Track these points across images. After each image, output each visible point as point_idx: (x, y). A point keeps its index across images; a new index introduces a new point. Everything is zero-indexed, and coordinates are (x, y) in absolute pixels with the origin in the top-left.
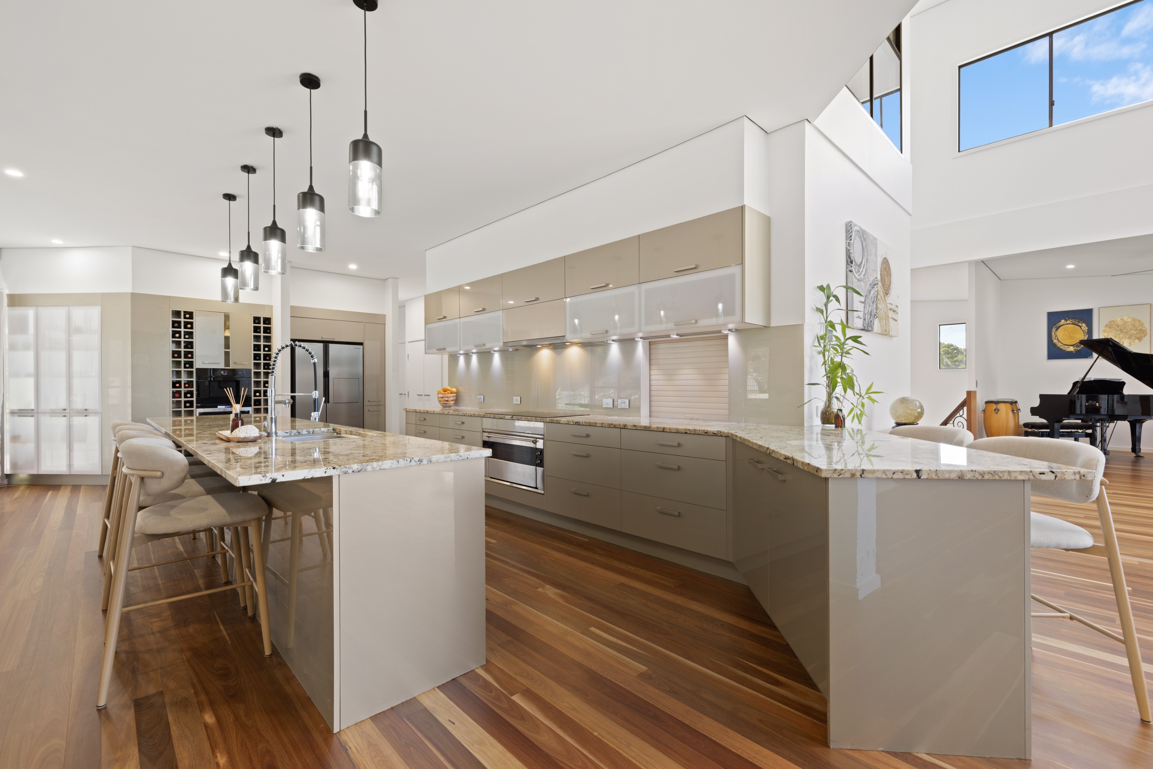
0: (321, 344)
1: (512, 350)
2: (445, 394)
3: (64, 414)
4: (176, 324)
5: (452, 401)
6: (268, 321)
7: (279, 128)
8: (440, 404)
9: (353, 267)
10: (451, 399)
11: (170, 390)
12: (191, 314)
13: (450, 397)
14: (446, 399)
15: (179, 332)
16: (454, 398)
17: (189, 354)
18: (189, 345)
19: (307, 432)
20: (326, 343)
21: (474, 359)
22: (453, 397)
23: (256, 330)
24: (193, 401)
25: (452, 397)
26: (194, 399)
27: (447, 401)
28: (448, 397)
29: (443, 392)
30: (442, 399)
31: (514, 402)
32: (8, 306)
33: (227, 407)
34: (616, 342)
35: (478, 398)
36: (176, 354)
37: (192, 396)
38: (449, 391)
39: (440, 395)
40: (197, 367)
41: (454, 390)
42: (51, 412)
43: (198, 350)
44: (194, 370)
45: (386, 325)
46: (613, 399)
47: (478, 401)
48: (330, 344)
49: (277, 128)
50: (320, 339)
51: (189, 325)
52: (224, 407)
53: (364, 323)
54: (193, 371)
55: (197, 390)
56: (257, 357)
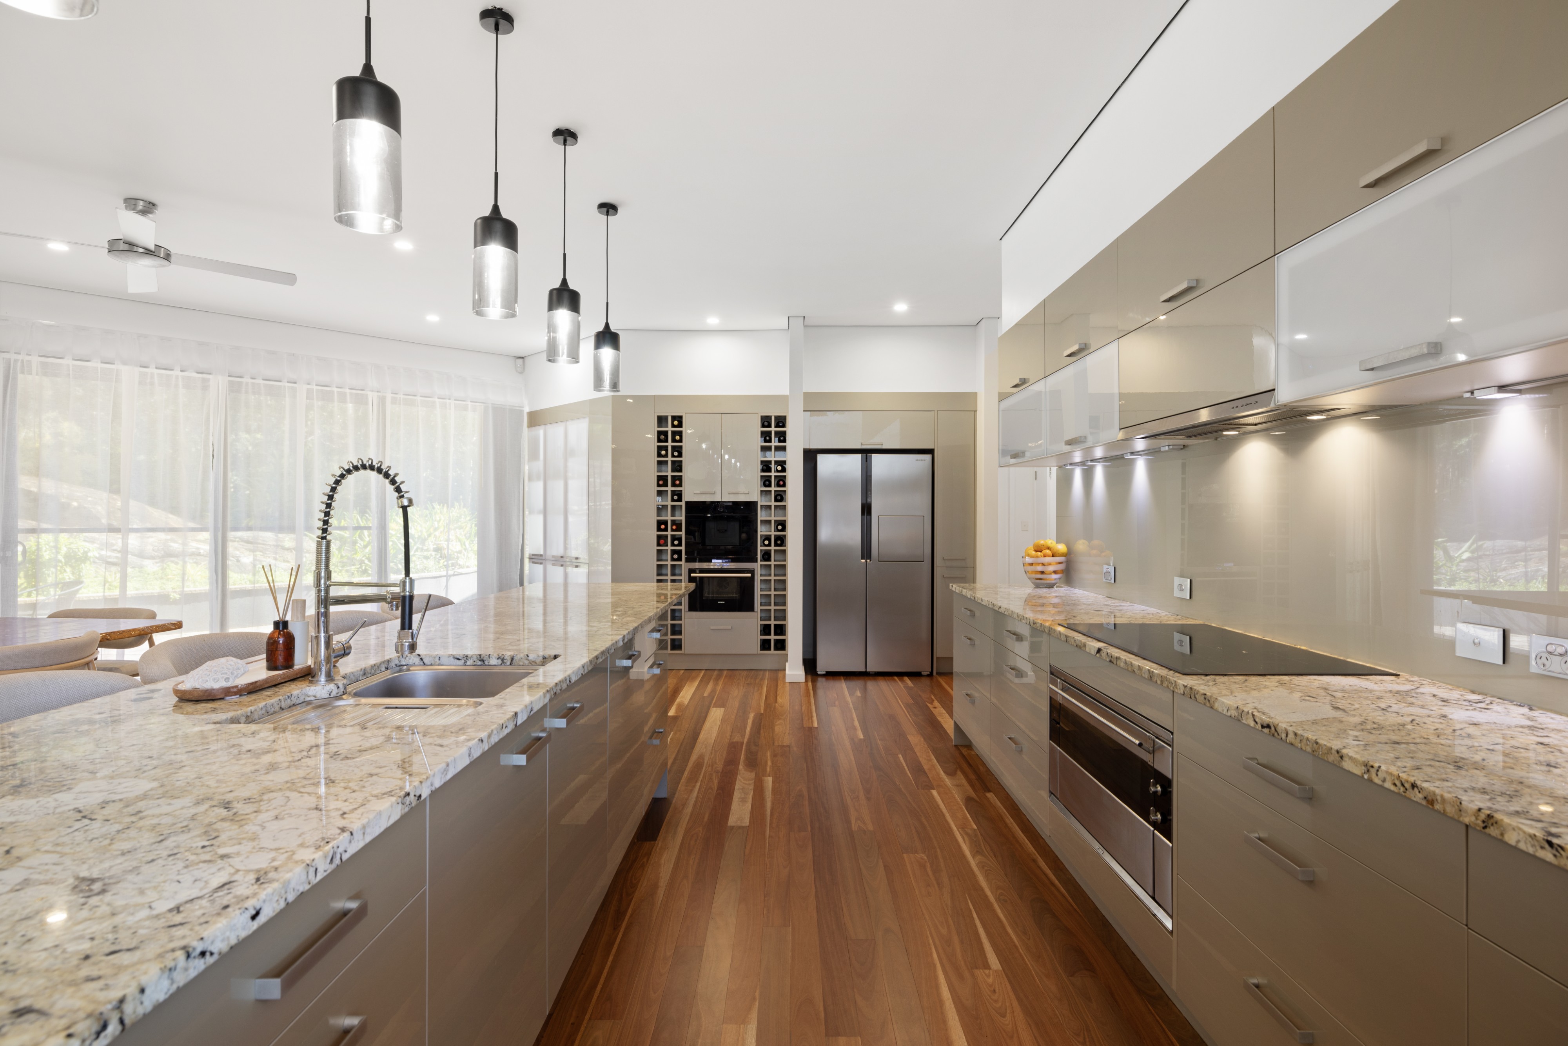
0: (858, 457)
1: (1167, 448)
2: (1037, 557)
3: (562, 563)
4: (662, 436)
5: (1055, 572)
6: (781, 421)
7: (498, 7)
8: (1029, 578)
9: (901, 307)
10: (1051, 568)
11: (653, 533)
12: (679, 419)
13: (1050, 564)
14: (1040, 568)
15: (666, 448)
16: (1061, 567)
17: (678, 481)
18: (678, 467)
19: (500, 661)
20: (866, 453)
21: (1099, 472)
22: (1060, 563)
23: (766, 436)
24: (681, 551)
25: (1053, 564)
26: (683, 548)
27: (1042, 573)
28: (1043, 564)
29: (1034, 553)
30: (1030, 568)
31: (1177, 593)
32: (528, 427)
33: (724, 561)
34: (1519, 391)
35: (1105, 571)
36: (662, 480)
37: (680, 544)
38: (1048, 551)
39: (1028, 560)
40: (687, 500)
41: (1062, 548)
42: (553, 559)
43: (689, 473)
44: (683, 504)
45: (978, 413)
46: (1504, 631)
47: (1104, 580)
48: (873, 455)
49: (495, 7)
50: (859, 447)
51: (678, 436)
52: (720, 561)
53: (936, 412)
54: (681, 506)
55: (686, 533)
56: (766, 482)
